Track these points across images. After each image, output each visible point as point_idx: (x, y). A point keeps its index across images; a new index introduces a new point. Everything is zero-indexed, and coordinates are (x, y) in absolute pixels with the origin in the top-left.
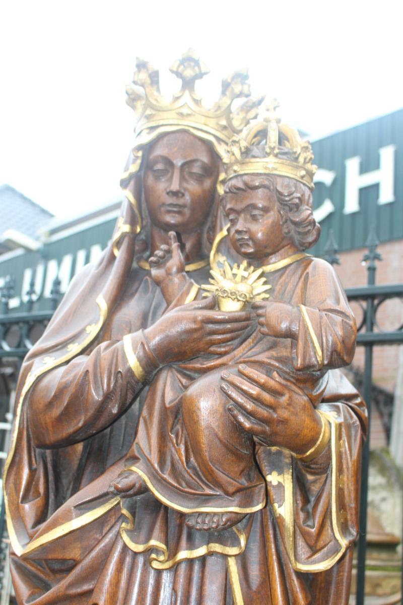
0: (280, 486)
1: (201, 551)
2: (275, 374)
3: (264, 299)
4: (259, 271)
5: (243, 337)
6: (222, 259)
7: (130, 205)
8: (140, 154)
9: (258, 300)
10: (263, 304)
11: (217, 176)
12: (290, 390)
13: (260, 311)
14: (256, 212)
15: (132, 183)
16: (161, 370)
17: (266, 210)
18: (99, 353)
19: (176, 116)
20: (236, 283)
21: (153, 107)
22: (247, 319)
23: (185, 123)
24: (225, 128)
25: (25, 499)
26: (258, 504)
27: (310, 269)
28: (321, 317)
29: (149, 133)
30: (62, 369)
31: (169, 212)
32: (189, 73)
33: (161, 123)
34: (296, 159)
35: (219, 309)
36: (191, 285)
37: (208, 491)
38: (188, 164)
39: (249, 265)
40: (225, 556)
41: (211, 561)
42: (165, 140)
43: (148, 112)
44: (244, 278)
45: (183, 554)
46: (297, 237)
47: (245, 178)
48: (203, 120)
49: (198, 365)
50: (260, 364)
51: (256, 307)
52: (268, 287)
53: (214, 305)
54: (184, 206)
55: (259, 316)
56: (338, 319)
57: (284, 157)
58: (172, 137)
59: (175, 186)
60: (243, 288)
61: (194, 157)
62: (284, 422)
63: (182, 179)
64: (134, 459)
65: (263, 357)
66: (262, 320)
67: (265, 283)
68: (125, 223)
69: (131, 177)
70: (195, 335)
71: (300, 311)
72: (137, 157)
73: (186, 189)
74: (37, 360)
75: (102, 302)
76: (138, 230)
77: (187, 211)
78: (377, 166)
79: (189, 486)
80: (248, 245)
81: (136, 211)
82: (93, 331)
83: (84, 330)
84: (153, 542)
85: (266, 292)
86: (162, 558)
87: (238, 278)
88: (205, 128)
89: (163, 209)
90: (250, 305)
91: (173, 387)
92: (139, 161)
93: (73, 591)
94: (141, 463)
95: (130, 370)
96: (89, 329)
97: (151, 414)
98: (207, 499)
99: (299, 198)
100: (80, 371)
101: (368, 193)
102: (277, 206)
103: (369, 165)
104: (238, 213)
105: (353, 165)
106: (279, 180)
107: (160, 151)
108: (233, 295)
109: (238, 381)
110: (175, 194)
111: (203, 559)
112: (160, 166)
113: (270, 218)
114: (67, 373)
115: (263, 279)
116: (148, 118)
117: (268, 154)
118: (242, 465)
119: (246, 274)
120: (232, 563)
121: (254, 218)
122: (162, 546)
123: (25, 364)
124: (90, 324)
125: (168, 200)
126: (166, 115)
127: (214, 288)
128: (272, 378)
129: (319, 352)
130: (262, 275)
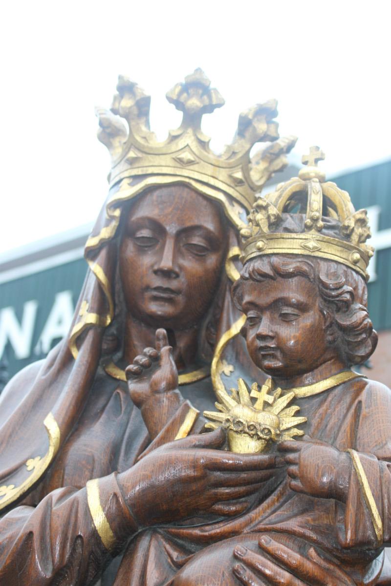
2: (312, 551)
3: (296, 438)
4: (289, 396)
5: (263, 491)
6: (228, 369)
7: (99, 284)
8: (117, 213)
9: (287, 439)
10: (295, 444)
11: (227, 251)
13: (291, 456)
14: (287, 310)
15: (103, 253)
16: (141, 535)
17: (302, 308)
18: (49, 505)
19: (172, 163)
20: (256, 411)
21: (139, 149)
22: (271, 465)
23: (186, 173)
24: (239, 182)
27: (363, 396)
28: (382, 470)
29: (131, 185)
31: (155, 299)
32: (194, 102)
33: (150, 170)
34: (348, 236)
35: (230, 449)
36: (187, 409)
38: (185, 232)
39: (275, 385)
42: (157, 193)
43: (132, 154)
44: (266, 404)
46: (344, 349)
47: (274, 259)
48: (210, 170)
49: (197, 532)
50: (289, 534)
51: (285, 450)
52: (301, 419)
53: (223, 442)
54: (177, 292)
55: (290, 463)
57: (331, 232)
58: (165, 191)
59: (166, 262)
60: (266, 419)
61: (196, 222)
63: (177, 252)
65: (293, 524)
66: (293, 468)
67: (297, 414)
68: (90, 310)
69: (103, 244)
70: (194, 487)
71: (351, 459)
72: (112, 218)
73: (181, 268)
75: (53, 426)
76: (109, 321)
77: (180, 298)
80: (274, 357)
81: (108, 294)
83: (23, 464)
85: (298, 426)
87: (259, 405)
88: (212, 182)
89: (148, 294)
90: (271, 444)
91: (159, 564)
92: (114, 224)
95: (94, 533)
96: (31, 464)
99: (350, 293)
100: (21, 530)
102: (319, 302)
104: (261, 309)
106: (323, 265)
107: (145, 211)
108: (252, 431)
109: (259, 560)
110: (167, 274)
112: (145, 233)
113: (308, 320)
115: (295, 408)
116: (132, 162)
117: (308, 228)
119: (270, 399)
121: (285, 319)
124: (33, 457)
125: (157, 282)
126: (157, 160)
127: (223, 416)
128: (308, 558)
129: (379, 522)
130: (293, 401)
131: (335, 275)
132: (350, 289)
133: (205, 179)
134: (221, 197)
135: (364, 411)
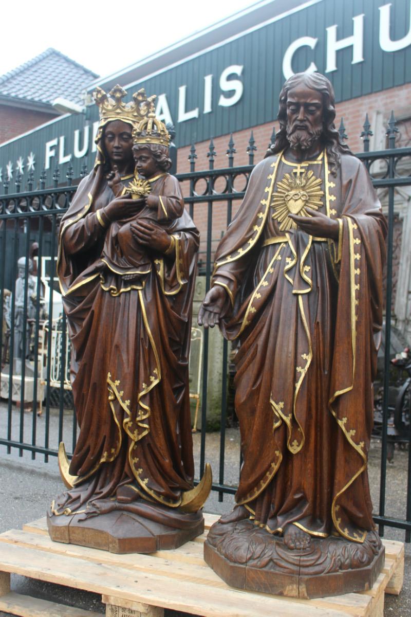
0: (159, 264)
1: (129, 289)
2: (151, 222)
3: (148, 193)
4: (147, 182)
8: (101, 130)
10: (147, 195)
12: (156, 227)
13: (146, 199)
14: (144, 159)
15: (100, 142)
16: (111, 223)
17: (147, 158)
18: (88, 217)
20: (138, 187)
21: (105, 109)
23: (119, 116)
25: (66, 275)
26: (148, 270)
27: (166, 180)
28: (167, 200)
29: (104, 121)
30: (75, 225)
31: (116, 155)
32: (118, 96)
33: (109, 116)
35: (132, 198)
36: (123, 187)
37: (129, 266)
38: (121, 134)
40: (137, 290)
41: (132, 292)
42: (111, 123)
44: (141, 185)
45: (122, 290)
47: (139, 145)
48: (126, 114)
49: (124, 220)
50: (146, 218)
51: (145, 197)
52: (150, 188)
53: (130, 197)
54: (121, 153)
55: (146, 200)
56: (174, 200)
58: (113, 122)
59: (116, 144)
60: (141, 189)
61: (124, 131)
62: (155, 240)
63: (119, 141)
64: (103, 257)
65: (148, 216)
66: (147, 202)
67: (149, 187)
68: (98, 160)
69: (99, 139)
71: (160, 198)
72: (100, 132)
73: (122, 145)
74: (66, 221)
75: (90, 196)
76: (104, 162)
78: (351, 34)
79: (122, 265)
81: (102, 155)
82: (87, 207)
83: (84, 207)
84: (111, 286)
85: (149, 190)
86: (115, 292)
87: (139, 185)
88: (127, 118)
89: (113, 154)
90: (142, 196)
91: (115, 229)
92: (101, 133)
93: (85, 307)
94: (106, 258)
95: (99, 223)
97: (108, 240)
98: (128, 269)
100: (81, 225)
101: (344, 54)
102: (151, 156)
103: (344, 31)
104: (137, 159)
105: (332, 31)
107: (108, 130)
108: (137, 193)
109: (137, 225)
110: (117, 148)
111: (129, 292)
112: (110, 136)
113: (149, 161)
114: (76, 226)
115: (148, 185)
117: (147, 135)
118: (141, 257)
119: (141, 184)
120: (140, 293)
122: (115, 288)
123: (61, 223)
124: (86, 205)
125: (115, 150)
126: (110, 113)
127: (130, 189)
128: (150, 224)
129: (166, 214)
130: (148, 183)
131: (156, 148)
132: (160, 151)
133: (125, 117)
134: (131, 122)
135: (166, 184)
